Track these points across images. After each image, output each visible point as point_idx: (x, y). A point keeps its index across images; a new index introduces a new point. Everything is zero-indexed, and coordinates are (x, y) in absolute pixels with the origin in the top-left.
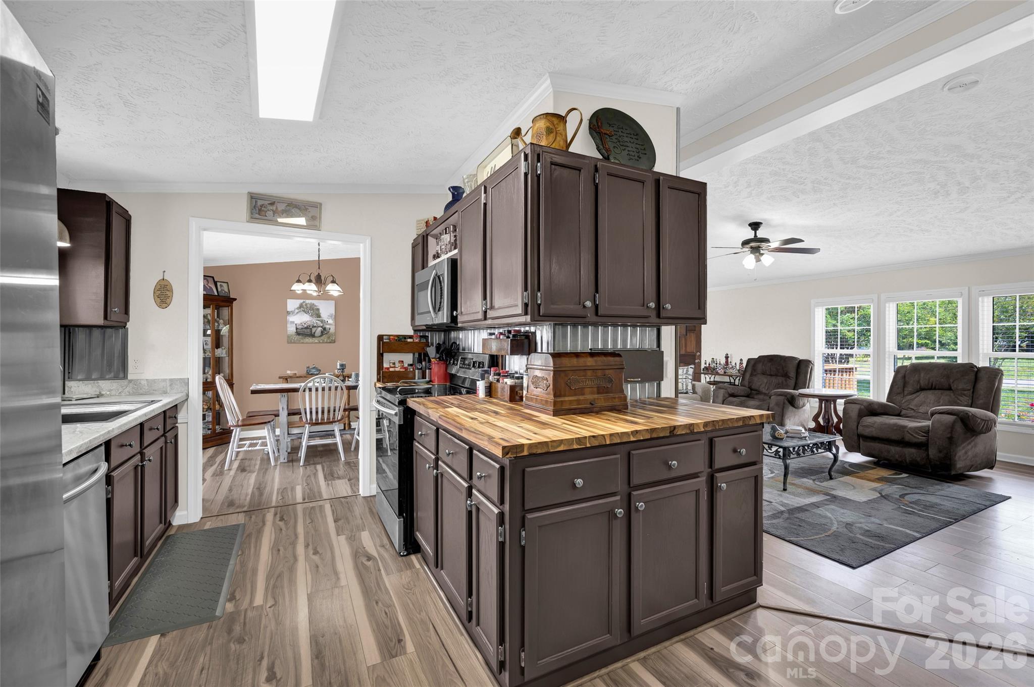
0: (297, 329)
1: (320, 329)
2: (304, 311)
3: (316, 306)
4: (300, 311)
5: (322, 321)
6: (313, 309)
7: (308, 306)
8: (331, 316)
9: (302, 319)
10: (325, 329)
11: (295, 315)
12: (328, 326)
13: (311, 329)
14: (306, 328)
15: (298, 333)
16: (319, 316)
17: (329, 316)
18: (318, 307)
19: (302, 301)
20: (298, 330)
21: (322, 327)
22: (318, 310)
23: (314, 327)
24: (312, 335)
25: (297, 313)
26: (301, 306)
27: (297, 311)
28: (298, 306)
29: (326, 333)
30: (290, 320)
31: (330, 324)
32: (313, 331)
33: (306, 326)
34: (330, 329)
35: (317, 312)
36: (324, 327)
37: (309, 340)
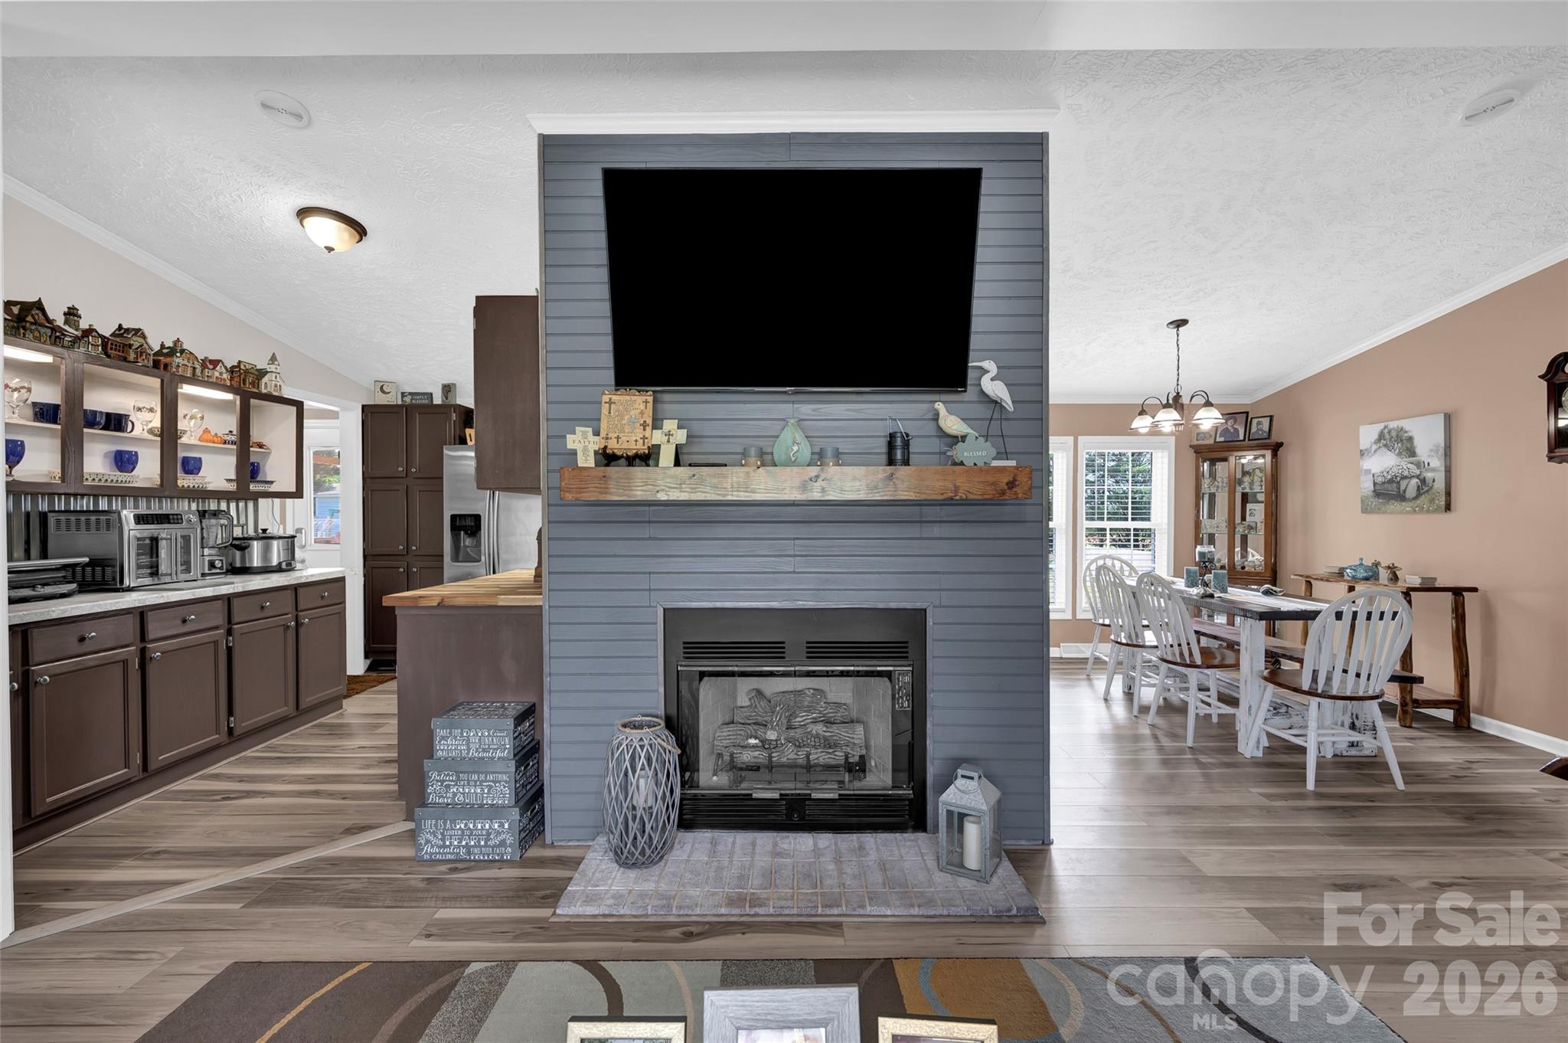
0: (1375, 484)
1: (1415, 481)
2: (1386, 446)
3: (1406, 432)
4: (1380, 447)
5: (1418, 465)
6: (1402, 440)
7: (1394, 434)
8: (1437, 451)
9: (1384, 463)
10: (1423, 481)
11: (1371, 456)
12: (1429, 475)
13: (1399, 483)
14: (1391, 481)
15: (1377, 494)
16: (1412, 453)
17: (1431, 450)
18: (1410, 434)
19: (1381, 426)
20: (1378, 487)
21: (1418, 477)
22: (1410, 439)
23: (1404, 478)
24: (1401, 497)
25: (1375, 451)
26: (1381, 436)
27: (1375, 447)
28: (1376, 436)
29: (1427, 491)
30: (1365, 467)
31: (1434, 470)
32: (1402, 487)
33: (1389, 477)
34: (1434, 481)
35: (1409, 446)
36: (1421, 477)
37: (1394, 506)
